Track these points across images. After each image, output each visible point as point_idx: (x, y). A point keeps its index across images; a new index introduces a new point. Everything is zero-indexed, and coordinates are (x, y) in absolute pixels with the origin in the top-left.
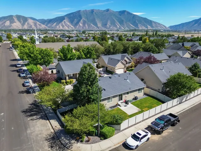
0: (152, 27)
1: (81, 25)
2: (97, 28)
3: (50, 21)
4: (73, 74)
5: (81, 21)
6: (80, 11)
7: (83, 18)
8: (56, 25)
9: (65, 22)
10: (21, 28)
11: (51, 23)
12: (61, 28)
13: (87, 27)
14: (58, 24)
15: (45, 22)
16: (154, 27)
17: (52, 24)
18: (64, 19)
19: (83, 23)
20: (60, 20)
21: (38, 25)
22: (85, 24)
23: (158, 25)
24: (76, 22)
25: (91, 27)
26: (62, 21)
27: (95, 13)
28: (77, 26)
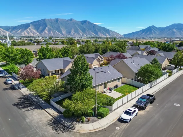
0: (110, 35)
1: (46, 32)
2: (62, 35)
4: (55, 71)
5: (47, 28)
6: (45, 19)
7: (48, 26)
8: (20, 32)
9: (30, 29)
11: (15, 29)
12: (26, 34)
13: (53, 34)
14: (23, 31)
15: (10, 29)
16: (111, 35)
17: (17, 31)
18: (30, 26)
19: (48, 30)
20: (25, 27)
21: (2, 32)
22: (50, 32)
23: (114, 33)
24: (41, 30)
25: (56, 34)
26: (27, 28)
27: (60, 22)
28: (43, 33)
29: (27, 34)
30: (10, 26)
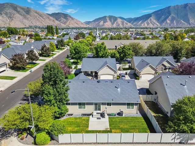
1: (168, 22)
2: (189, 25)
3: (137, 19)
5: (169, 17)
6: (170, 7)
7: (172, 15)
8: (141, 23)
9: (151, 19)
12: (146, 25)
13: (175, 24)
14: (143, 22)
15: (132, 21)
17: (138, 22)
18: (151, 17)
19: (171, 19)
20: (146, 17)
21: (125, 24)
22: (174, 21)
24: (163, 19)
25: (180, 24)
26: (148, 19)
27: (189, 8)
28: (164, 23)
30: (133, 18)
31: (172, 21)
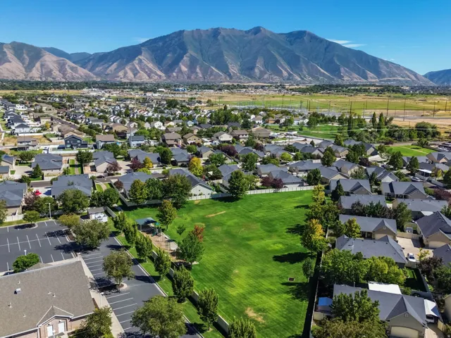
0: (379, 74)
1: (184, 69)
3: (103, 58)
5: (185, 58)
6: (181, 32)
7: (191, 52)
8: (115, 69)
9: (140, 61)
10: (21, 77)
11: (102, 63)
12: (131, 76)
13: (200, 75)
14: (120, 67)
15: (89, 61)
16: (384, 76)
17: (106, 65)
18: (140, 53)
19: (188, 63)
20: (128, 55)
21: (69, 70)
22: (196, 69)
23: (395, 70)
24: (170, 62)
25: (211, 74)
26: (133, 58)
27: (224, 37)
28: (173, 71)
29: (133, 76)
30: (92, 53)
31: (192, 67)
